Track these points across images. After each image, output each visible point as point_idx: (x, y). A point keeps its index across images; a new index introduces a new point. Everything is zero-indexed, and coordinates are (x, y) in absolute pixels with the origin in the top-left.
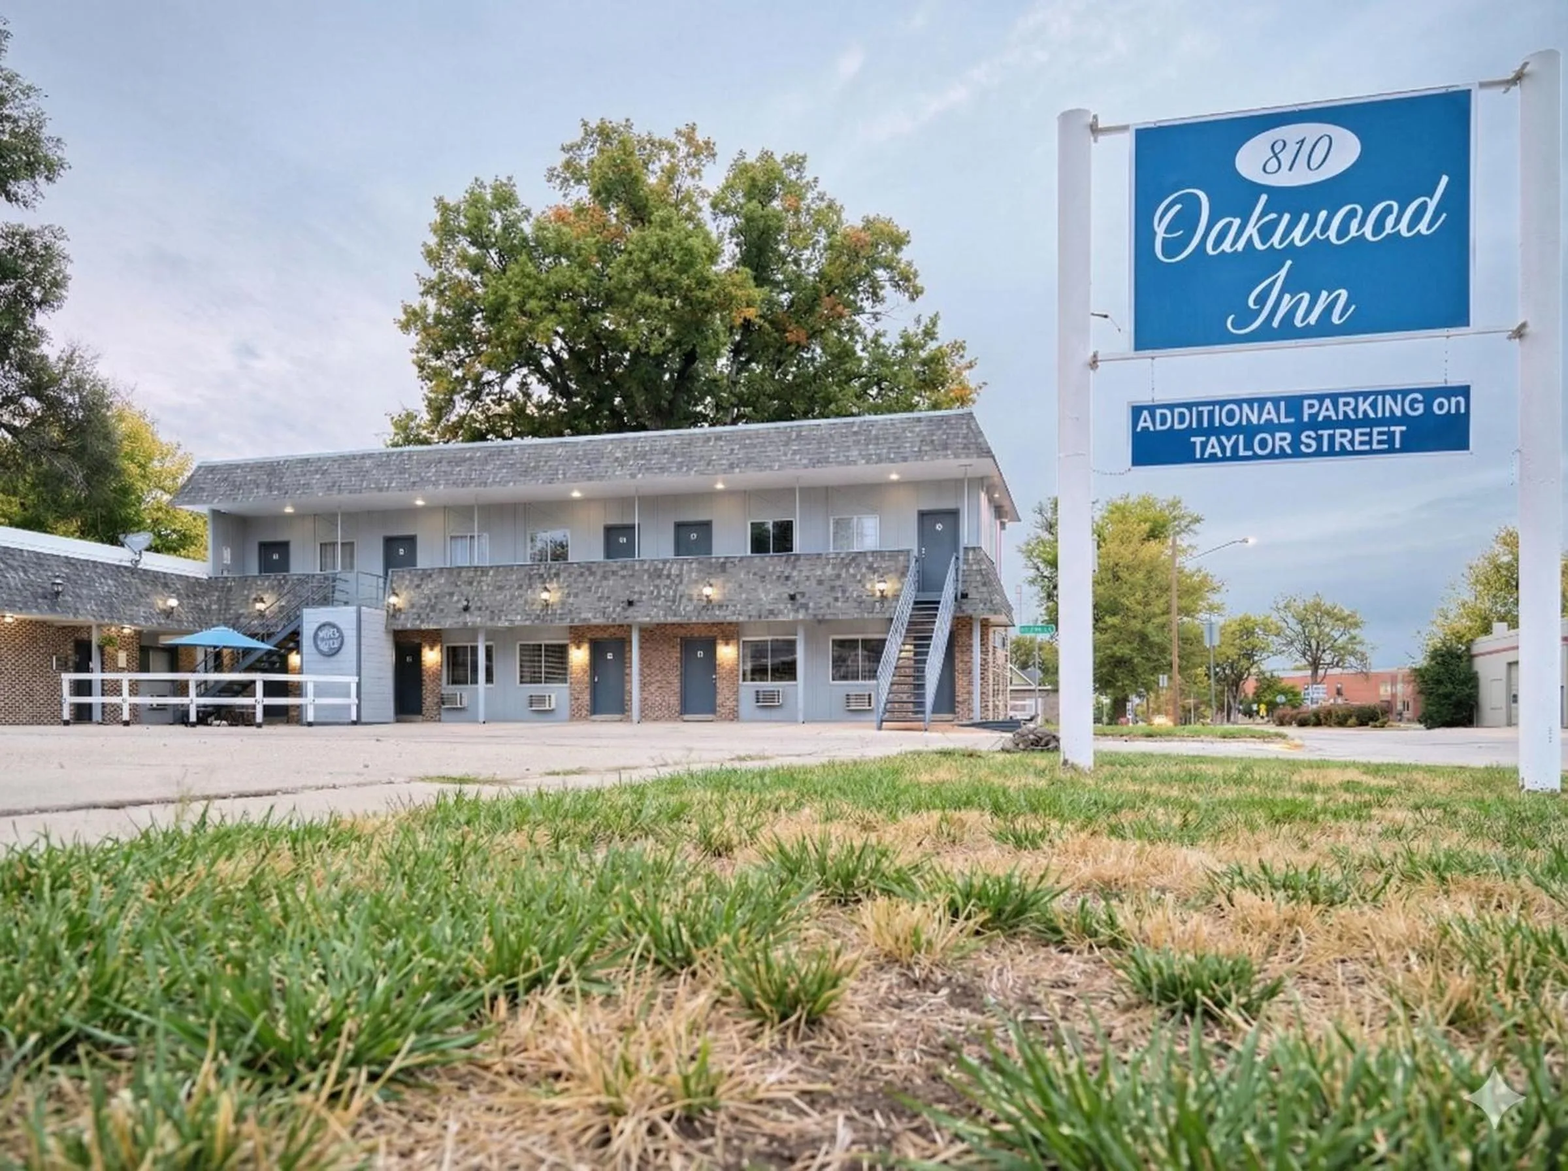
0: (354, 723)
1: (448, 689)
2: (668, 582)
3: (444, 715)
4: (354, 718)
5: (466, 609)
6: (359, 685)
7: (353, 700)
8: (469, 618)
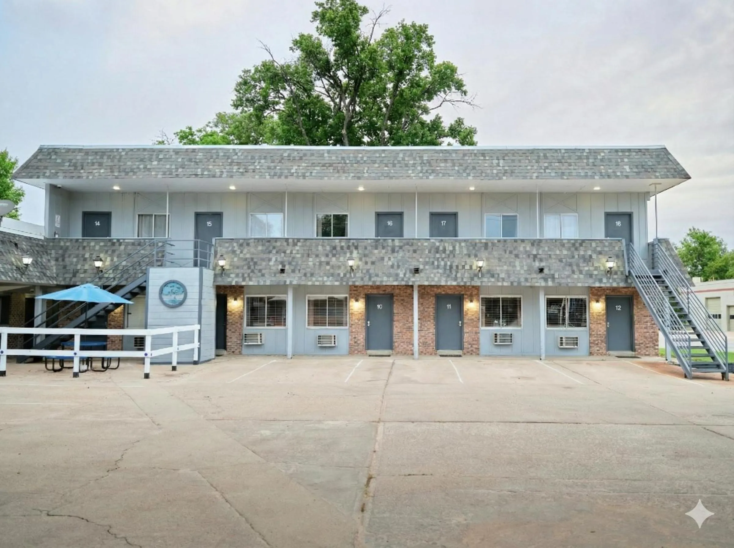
0: (195, 363)
1: (248, 330)
2: (443, 255)
3: (245, 351)
4: (196, 358)
5: (282, 271)
6: (200, 331)
7: (196, 345)
8: (282, 278)
